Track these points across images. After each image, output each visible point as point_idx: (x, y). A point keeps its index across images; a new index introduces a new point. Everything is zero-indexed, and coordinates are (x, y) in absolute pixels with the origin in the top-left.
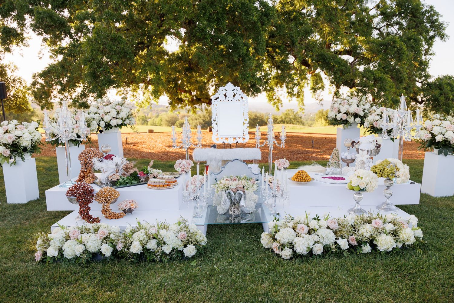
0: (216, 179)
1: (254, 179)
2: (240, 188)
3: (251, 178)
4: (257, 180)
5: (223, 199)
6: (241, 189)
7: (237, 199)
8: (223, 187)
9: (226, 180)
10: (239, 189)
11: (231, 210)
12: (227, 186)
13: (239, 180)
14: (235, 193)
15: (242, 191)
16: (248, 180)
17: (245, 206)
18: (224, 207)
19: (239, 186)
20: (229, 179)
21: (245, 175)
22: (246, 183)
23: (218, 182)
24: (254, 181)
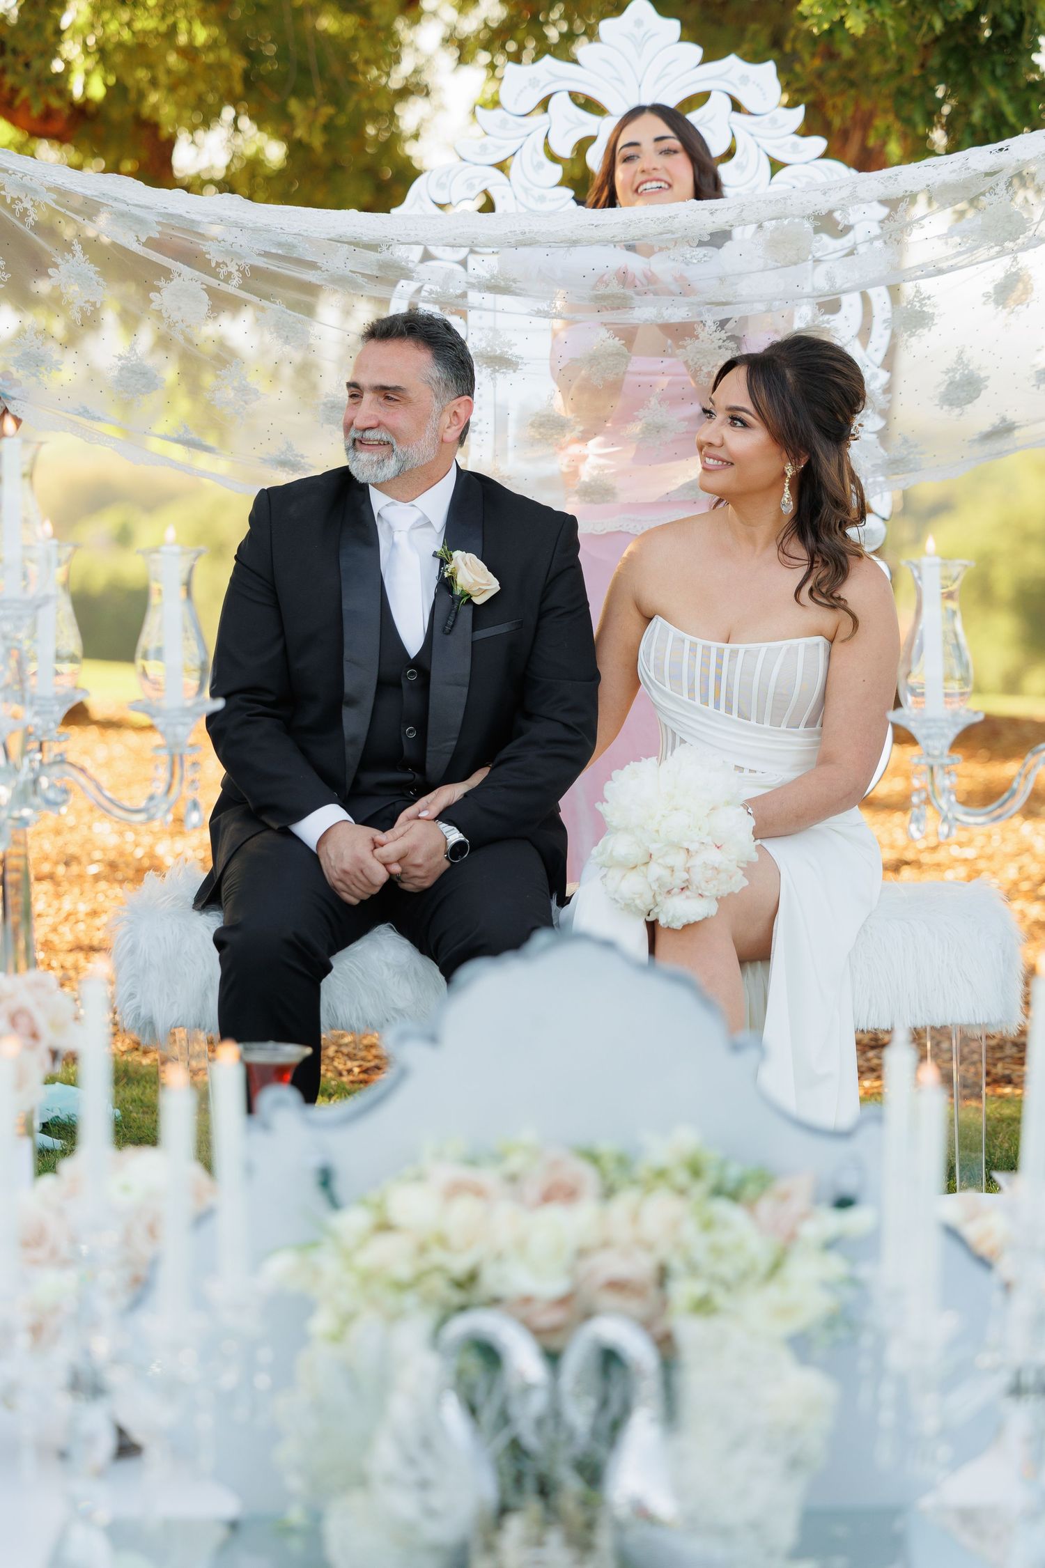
0: (326, 1179)
1: (800, 1186)
2: (617, 1286)
3: (764, 1179)
4: (844, 1203)
5: (400, 1408)
6: (635, 1306)
7: (580, 1415)
8: (404, 1270)
9: (455, 1190)
10: (608, 1300)
11: (490, 1548)
12: (460, 1265)
13: (609, 1192)
14: (553, 1357)
15: (646, 1324)
16: (718, 1191)
17: (663, 1505)
18: (404, 1504)
19: (612, 1265)
20: (489, 1177)
21: (686, 1138)
22: (690, 1230)
23: (353, 1220)
24: (799, 1203)
